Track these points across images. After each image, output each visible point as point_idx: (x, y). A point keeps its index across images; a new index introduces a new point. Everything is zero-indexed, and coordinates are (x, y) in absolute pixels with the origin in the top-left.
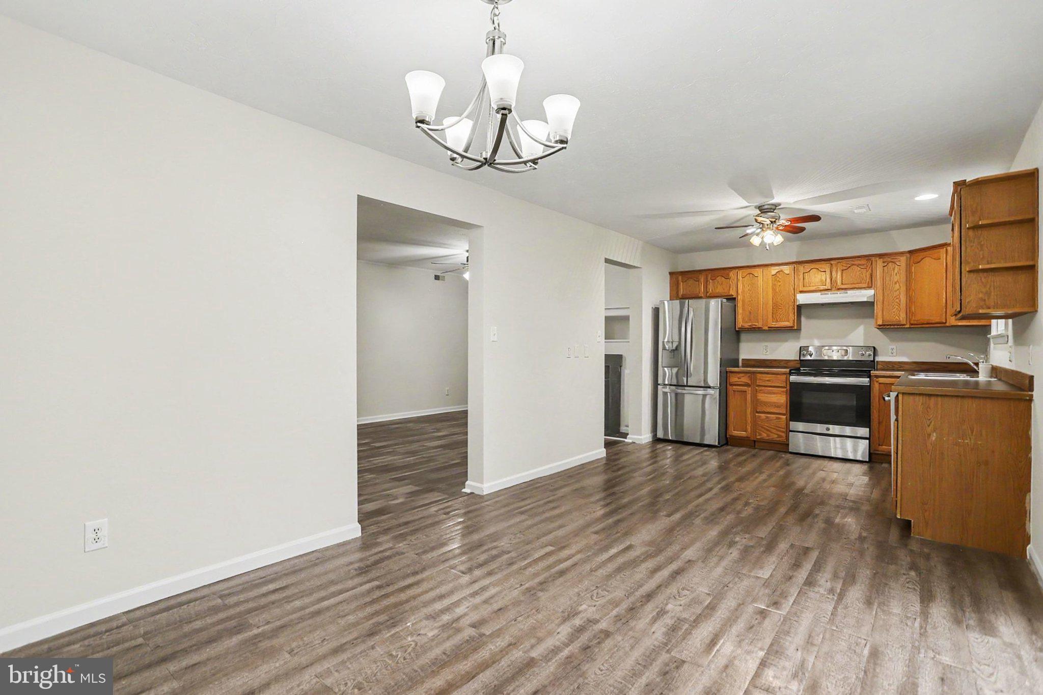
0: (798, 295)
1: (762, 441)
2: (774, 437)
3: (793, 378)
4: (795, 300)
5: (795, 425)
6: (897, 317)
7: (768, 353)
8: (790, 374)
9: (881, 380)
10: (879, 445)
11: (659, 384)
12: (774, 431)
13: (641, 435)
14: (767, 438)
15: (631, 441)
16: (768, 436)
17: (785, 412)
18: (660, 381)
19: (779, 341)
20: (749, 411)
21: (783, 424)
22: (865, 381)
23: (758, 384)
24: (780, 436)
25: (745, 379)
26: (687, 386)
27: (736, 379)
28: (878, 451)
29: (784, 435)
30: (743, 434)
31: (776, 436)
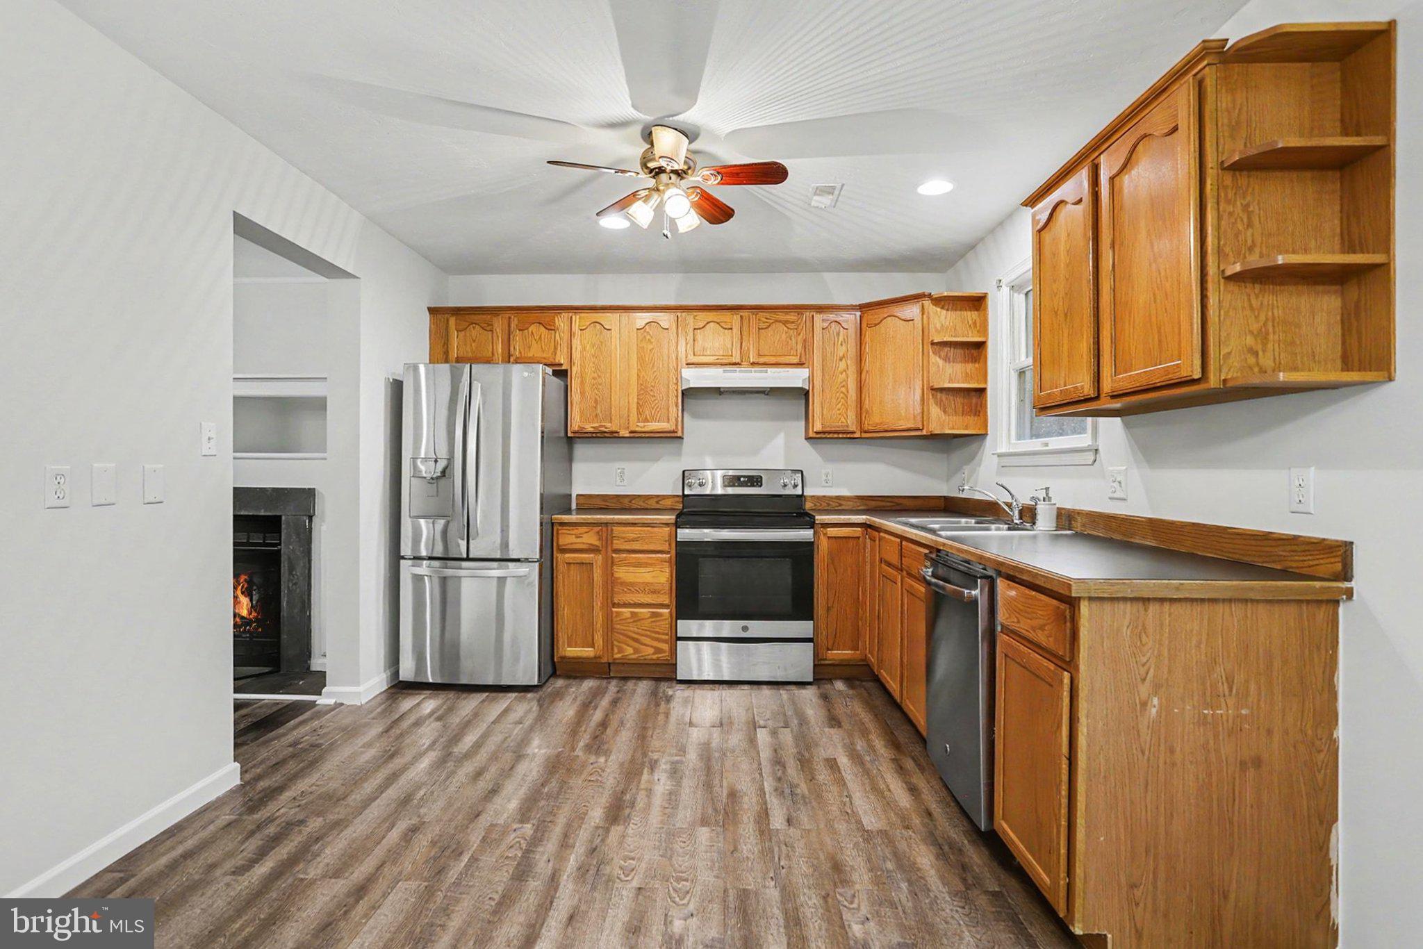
0: (683, 370)
1: (625, 663)
2: (648, 653)
3: (686, 534)
4: (679, 378)
5: (688, 627)
6: (843, 419)
7: (625, 483)
8: (677, 525)
9: (832, 531)
10: (828, 649)
11: (403, 558)
12: (647, 641)
13: (357, 684)
14: (633, 656)
15: (331, 701)
16: (636, 651)
17: (667, 602)
18: (406, 550)
19: (643, 460)
20: (598, 604)
21: (665, 625)
22: (805, 534)
23: (615, 547)
24: (658, 650)
25: (590, 538)
26: (468, 559)
27: (572, 539)
28: (825, 659)
29: (665, 647)
30: (588, 652)
31: (651, 651)
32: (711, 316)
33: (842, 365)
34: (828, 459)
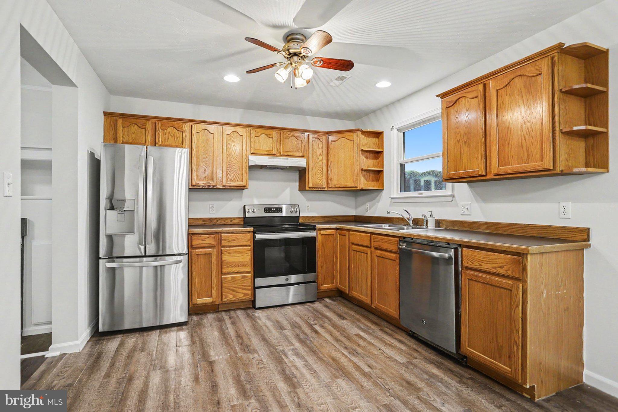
0: (249, 156)
1: (229, 303)
2: (240, 296)
3: (259, 236)
4: (248, 160)
5: (260, 282)
6: (320, 182)
7: (214, 212)
8: (254, 232)
9: (323, 232)
10: (322, 285)
11: (100, 258)
12: (241, 291)
14: (233, 299)
15: (57, 354)
16: (234, 296)
17: (250, 270)
18: (102, 253)
19: (223, 200)
20: (214, 274)
21: (249, 282)
22: (314, 234)
23: (223, 244)
24: (245, 295)
25: (209, 240)
26: (145, 256)
27: (200, 242)
28: (321, 290)
29: (249, 292)
30: (209, 300)
31: (242, 295)
32: (263, 131)
33: (320, 158)
34: (309, 200)
